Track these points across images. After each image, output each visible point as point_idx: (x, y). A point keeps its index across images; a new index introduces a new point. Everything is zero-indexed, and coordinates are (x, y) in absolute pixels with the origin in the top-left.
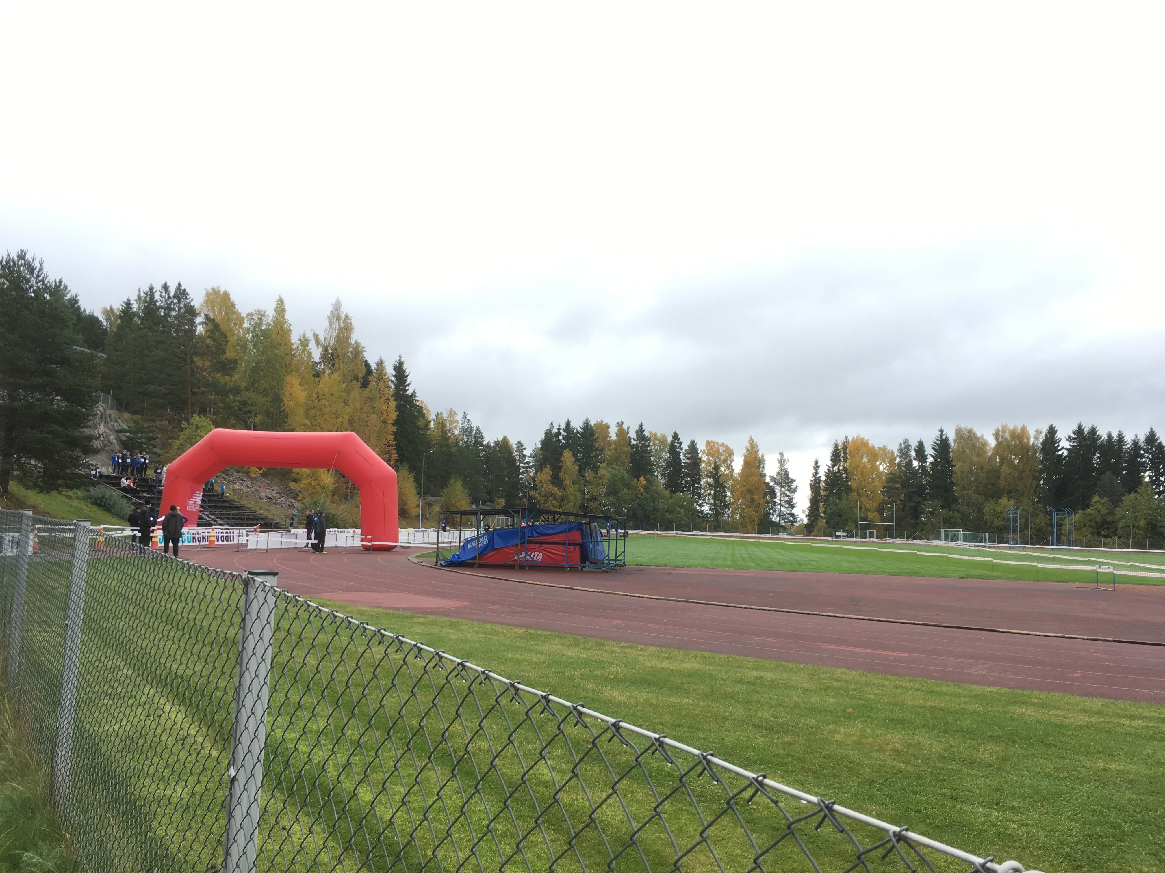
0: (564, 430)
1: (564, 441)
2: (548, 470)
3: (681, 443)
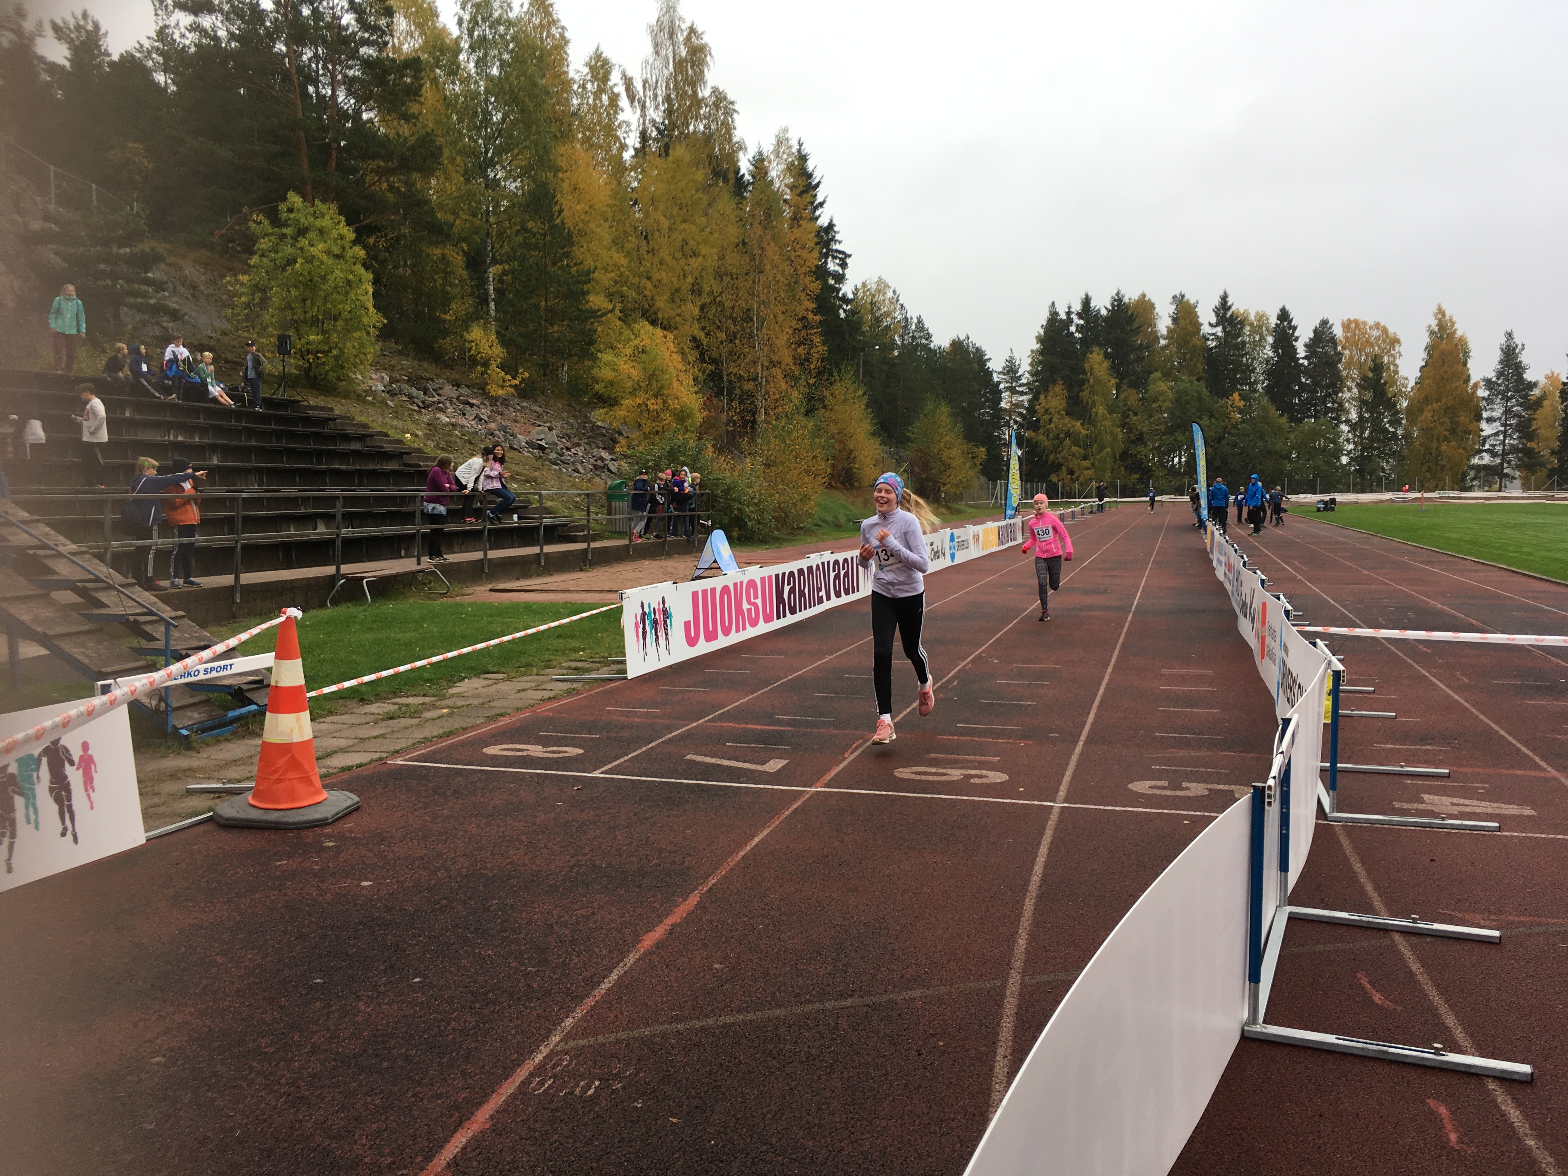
0: (1078, 314)
1: (1077, 335)
2: (1059, 388)
3: (1295, 328)
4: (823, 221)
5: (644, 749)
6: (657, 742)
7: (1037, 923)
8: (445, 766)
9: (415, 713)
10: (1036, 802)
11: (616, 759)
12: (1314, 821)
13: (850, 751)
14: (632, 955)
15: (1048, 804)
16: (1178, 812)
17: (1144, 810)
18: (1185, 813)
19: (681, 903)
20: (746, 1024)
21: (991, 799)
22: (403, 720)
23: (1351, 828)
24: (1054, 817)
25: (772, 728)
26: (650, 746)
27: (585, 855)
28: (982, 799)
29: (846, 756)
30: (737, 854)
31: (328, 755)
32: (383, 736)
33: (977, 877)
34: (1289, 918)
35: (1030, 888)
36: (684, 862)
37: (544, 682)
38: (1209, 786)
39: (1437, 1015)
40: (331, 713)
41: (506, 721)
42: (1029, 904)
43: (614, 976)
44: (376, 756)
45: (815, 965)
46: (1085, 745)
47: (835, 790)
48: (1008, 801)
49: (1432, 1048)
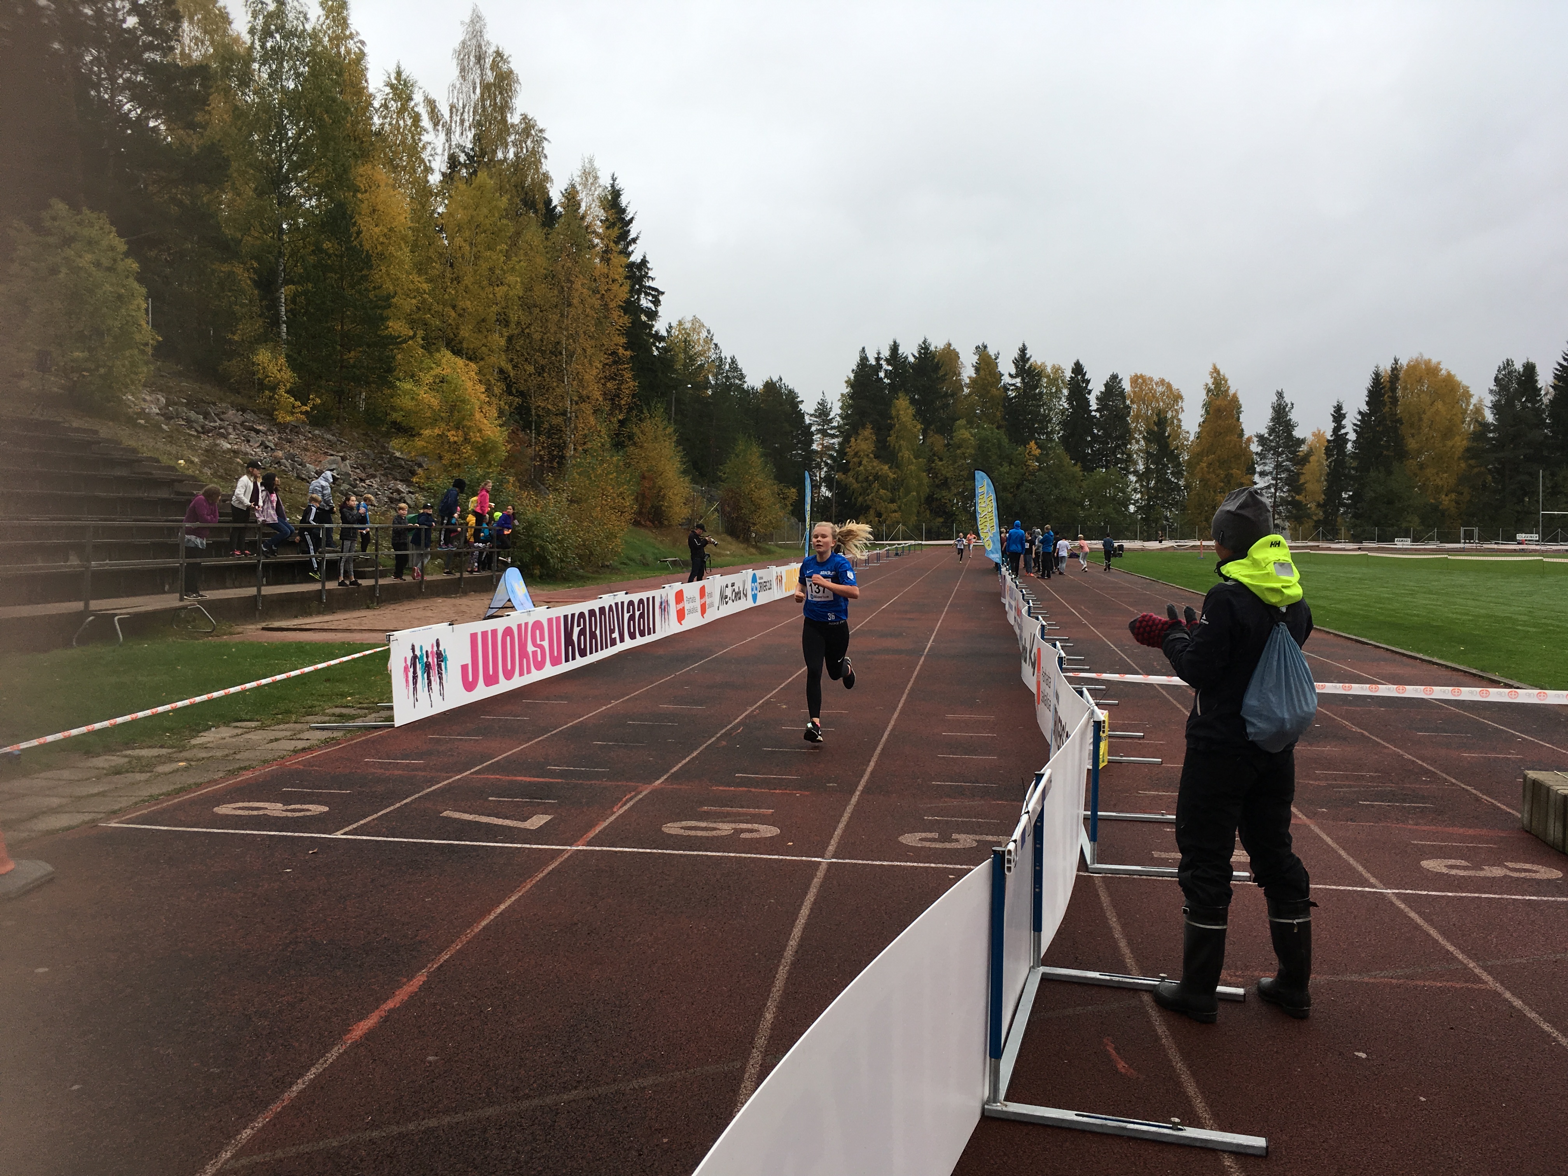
0: (887, 360)
1: (886, 381)
2: (867, 432)
3: (1088, 382)
4: (636, 258)
5: (398, 805)
6: (413, 797)
7: (786, 994)
8: (166, 828)
9: (147, 766)
10: (804, 858)
11: (364, 817)
12: (1075, 873)
13: (619, 805)
14: (336, 1048)
15: (816, 859)
16: (945, 866)
17: (911, 864)
18: (951, 866)
19: (404, 984)
20: (452, 1128)
21: (758, 856)
22: (130, 775)
23: (1112, 881)
24: (820, 874)
25: (541, 779)
26: (405, 802)
27: (305, 930)
28: (749, 855)
29: (615, 810)
30: (478, 923)
31: (34, 816)
32: (103, 794)
33: (732, 943)
34: (1042, 979)
35: (785, 954)
36: (416, 936)
37: (301, 731)
38: (978, 838)
39: (1179, 1084)
40: (49, 767)
41: (248, 775)
42: (782, 973)
43: (310, 1075)
44: (87, 817)
45: (542, 1052)
46: (860, 796)
47: (597, 848)
48: (776, 857)
49: (1171, 1122)
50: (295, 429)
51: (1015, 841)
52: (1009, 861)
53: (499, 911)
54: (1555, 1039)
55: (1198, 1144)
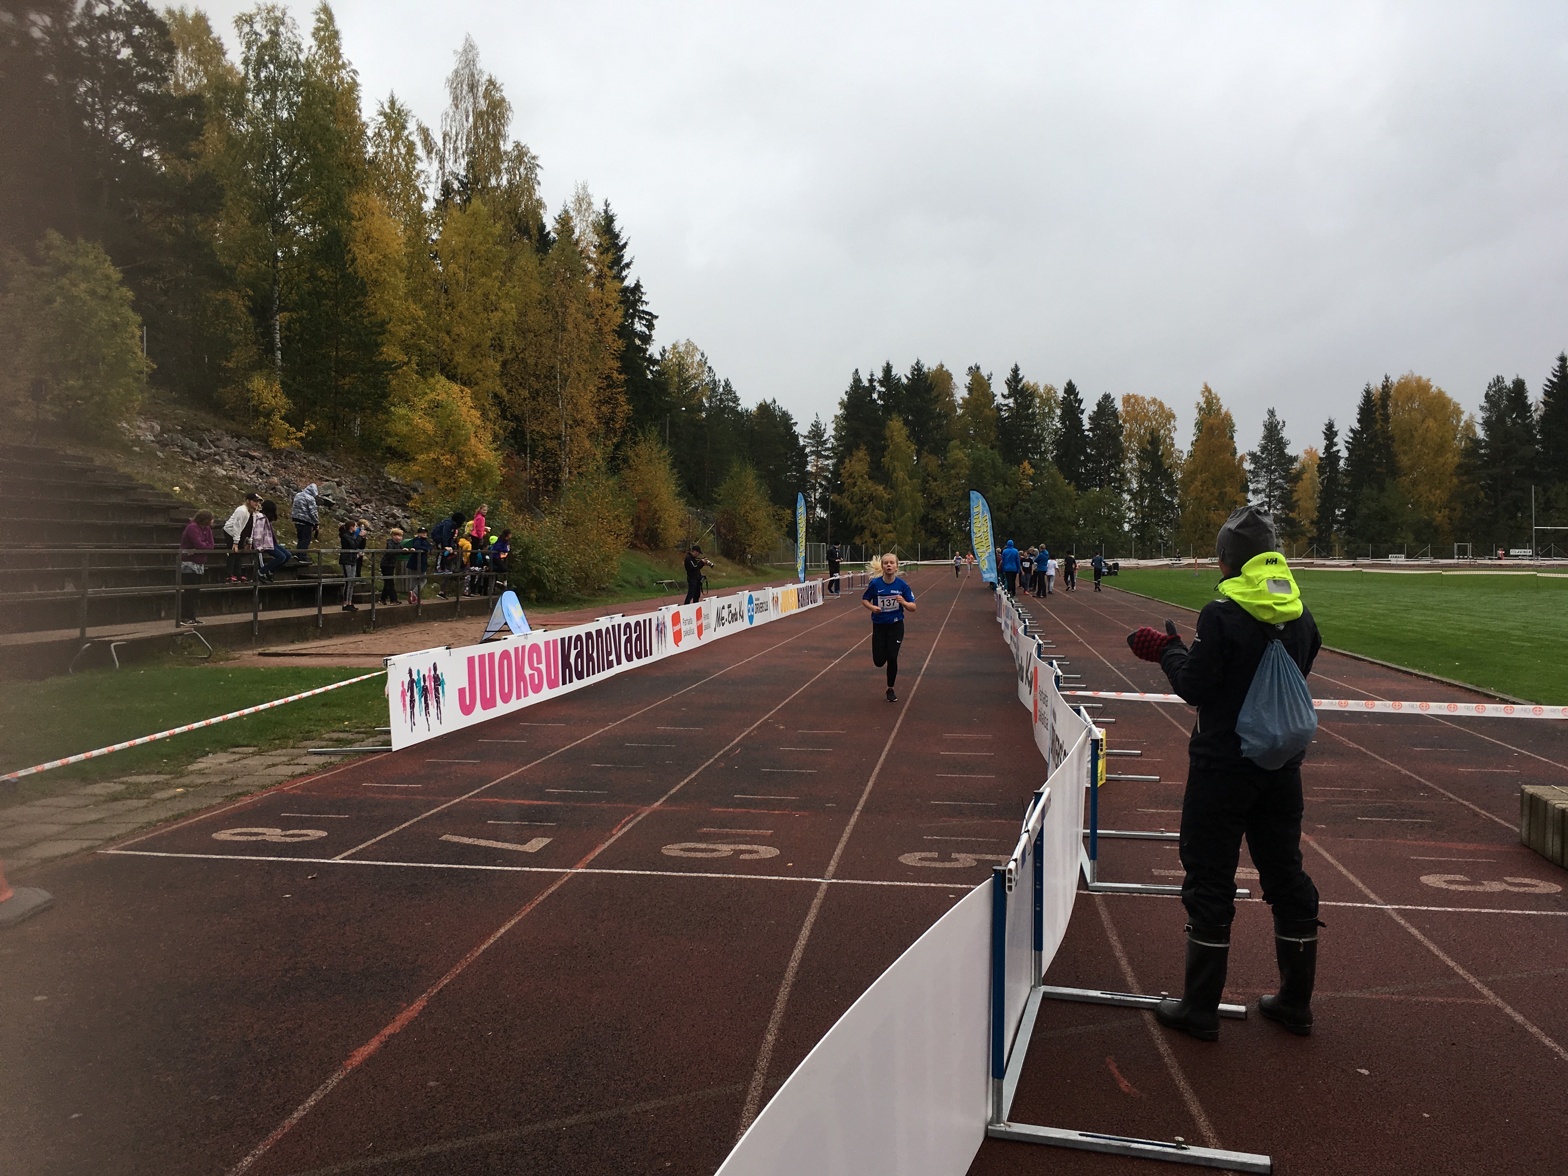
0: (880, 382)
1: (879, 402)
2: (861, 453)
3: (1081, 401)
4: (630, 282)
5: (396, 829)
6: (412, 822)
7: (787, 1015)
8: (164, 854)
9: (144, 792)
10: (804, 879)
11: (363, 842)
12: (1075, 891)
13: (619, 827)
14: (336, 1075)
15: (816, 880)
16: (945, 885)
17: (911, 884)
18: (951, 886)
19: (404, 1009)
20: (454, 1154)
21: (758, 877)
22: (129, 802)
23: (1113, 899)
24: (820, 894)
25: (540, 802)
26: (404, 826)
27: (306, 955)
28: (749, 877)
29: (614, 832)
30: (478, 948)
31: (33, 844)
32: (100, 821)
34: (1044, 998)
35: (786, 975)
36: (416, 960)
37: (300, 756)
38: (978, 857)
39: (1182, 1102)
40: (44, 795)
41: (247, 800)
42: (783, 994)
43: (311, 1102)
44: (86, 844)
45: (543, 1076)
46: (861, 814)
47: (597, 871)
48: (776, 878)
49: (1174, 1141)
50: (290, 455)
51: (1015, 860)
52: (1010, 880)
53: (498, 935)
54: (1557, 1053)
55: (1203, 1163)
